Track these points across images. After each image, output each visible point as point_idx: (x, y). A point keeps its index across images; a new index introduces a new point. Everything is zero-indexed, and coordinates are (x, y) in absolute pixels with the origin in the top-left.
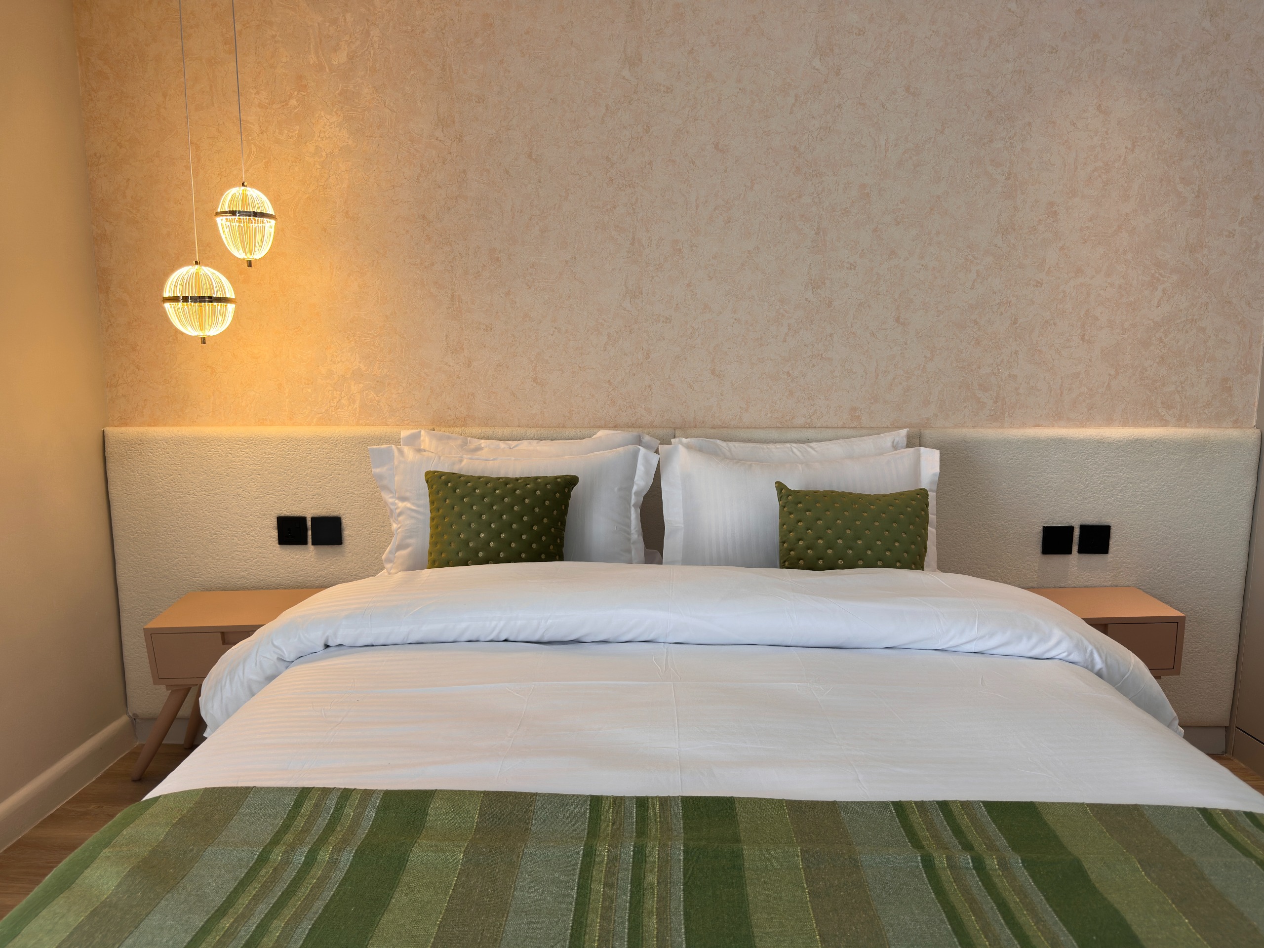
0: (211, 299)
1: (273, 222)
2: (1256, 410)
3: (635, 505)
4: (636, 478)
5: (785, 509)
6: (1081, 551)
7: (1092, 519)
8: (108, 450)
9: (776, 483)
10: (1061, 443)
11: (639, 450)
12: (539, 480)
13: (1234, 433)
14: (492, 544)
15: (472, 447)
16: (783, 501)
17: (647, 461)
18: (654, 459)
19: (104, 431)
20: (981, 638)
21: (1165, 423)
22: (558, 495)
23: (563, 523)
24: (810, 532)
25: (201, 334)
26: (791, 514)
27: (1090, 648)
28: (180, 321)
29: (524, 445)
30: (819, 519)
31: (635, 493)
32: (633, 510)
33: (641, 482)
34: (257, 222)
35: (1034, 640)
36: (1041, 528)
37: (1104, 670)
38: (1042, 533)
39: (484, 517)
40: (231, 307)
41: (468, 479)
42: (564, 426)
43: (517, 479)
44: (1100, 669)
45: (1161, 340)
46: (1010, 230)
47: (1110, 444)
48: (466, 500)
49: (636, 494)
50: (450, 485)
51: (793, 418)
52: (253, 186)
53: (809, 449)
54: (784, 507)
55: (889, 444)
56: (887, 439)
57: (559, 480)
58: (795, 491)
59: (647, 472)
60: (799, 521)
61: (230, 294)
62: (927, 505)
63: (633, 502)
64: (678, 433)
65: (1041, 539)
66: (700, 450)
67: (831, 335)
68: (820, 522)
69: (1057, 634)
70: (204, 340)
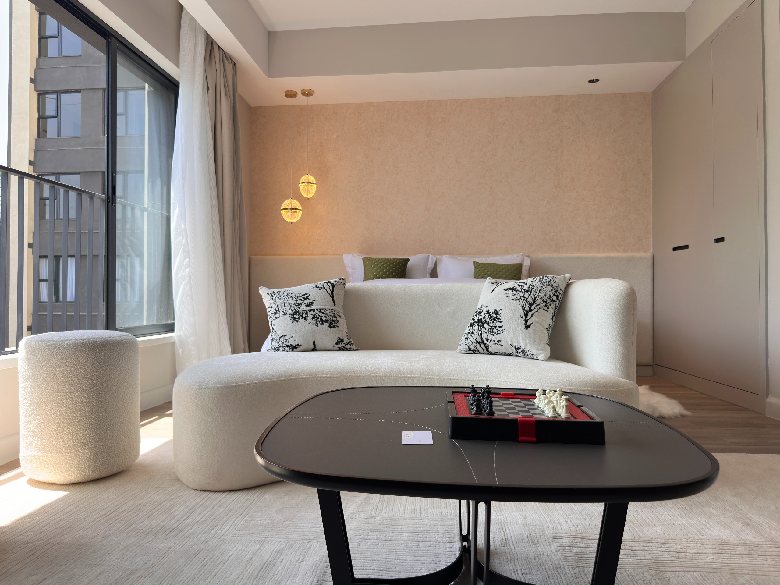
1: (316, 186)
2: (651, 246)
4: (429, 264)
8: (252, 262)
12: (398, 259)
13: (642, 254)
16: (475, 265)
17: (432, 259)
18: (435, 258)
19: (250, 257)
21: (618, 251)
22: (404, 263)
23: (405, 271)
25: (291, 221)
28: (285, 216)
32: (427, 273)
33: (431, 266)
34: (311, 185)
39: (381, 268)
40: (300, 212)
41: (376, 258)
45: (615, 223)
46: (558, 186)
48: (376, 263)
49: (429, 269)
50: (370, 261)
52: (310, 175)
54: (476, 268)
57: (404, 260)
58: (480, 263)
59: (432, 262)
60: (479, 270)
61: (300, 208)
62: (523, 266)
67: (497, 223)
68: (486, 270)
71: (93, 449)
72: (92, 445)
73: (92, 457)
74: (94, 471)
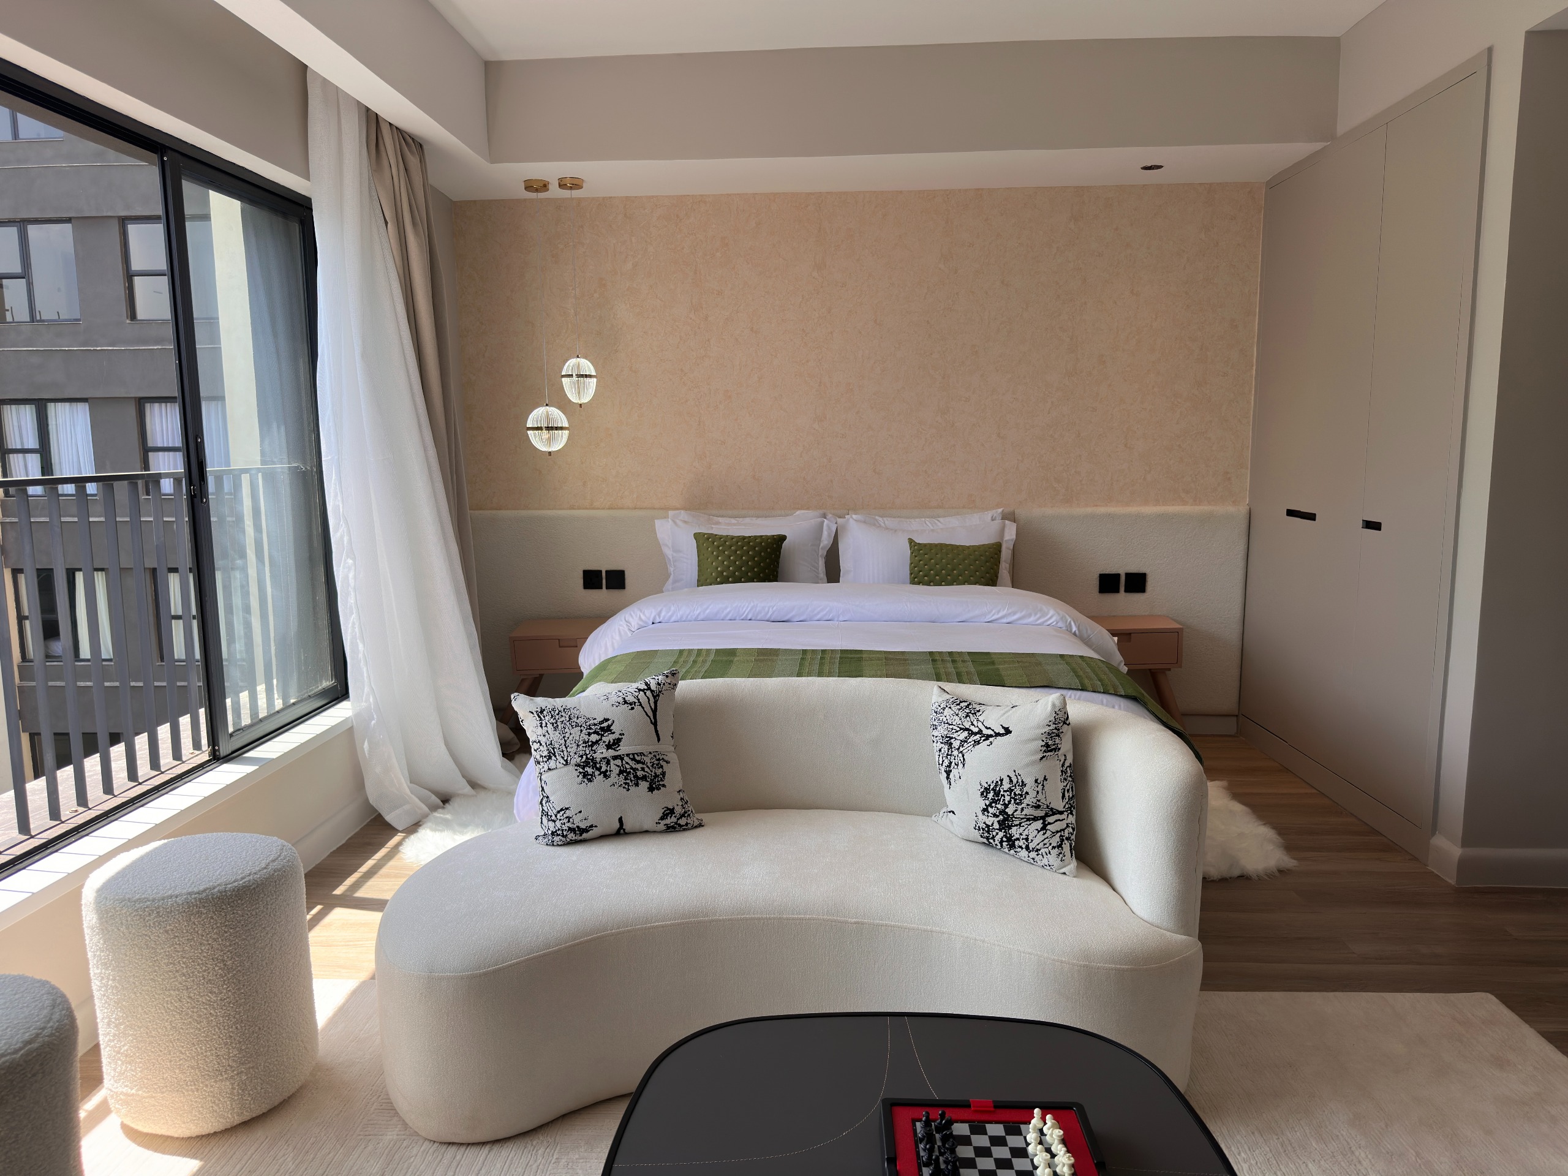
0: (554, 428)
1: (595, 380)
2: (1247, 493)
3: (821, 554)
4: (823, 539)
5: (914, 555)
6: (1126, 591)
7: (1133, 569)
9: (910, 540)
10: (1111, 517)
11: (824, 521)
12: (763, 538)
13: (1229, 509)
14: (737, 573)
15: (715, 522)
16: (912, 549)
17: (829, 528)
21: (1183, 502)
23: (778, 563)
24: (926, 567)
25: (548, 449)
27: (1069, 620)
28: (537, 441)
29: (748, 520)
30: (932, 559)
31: (821, 548)
32: (820, 559)
33: (826, 542)
35: (1038, 616)
36: (1098, 575)
38: (1098, 579)
40: (566, 432)
41: (721, 537)
43: (750, 537)
45: (1180, 446)
46: (1074, 374)
47: (1146, 517)
50: (710, 540)
55: (990, 518)
56: (988, 515)
57: (775, 538)
58: (921, 544)
59: (829, 535)
60: (920, 561)
61: (565, 424)
62: (1000, 551)
64: (850, 511)
65: (1098, 583)
66: (866, 523)
69: (1053, 614)
70: (549, 453)
71: (236, 1077)
72: (233, 1071)
73: (235, 1091)
74: (242, 1113)
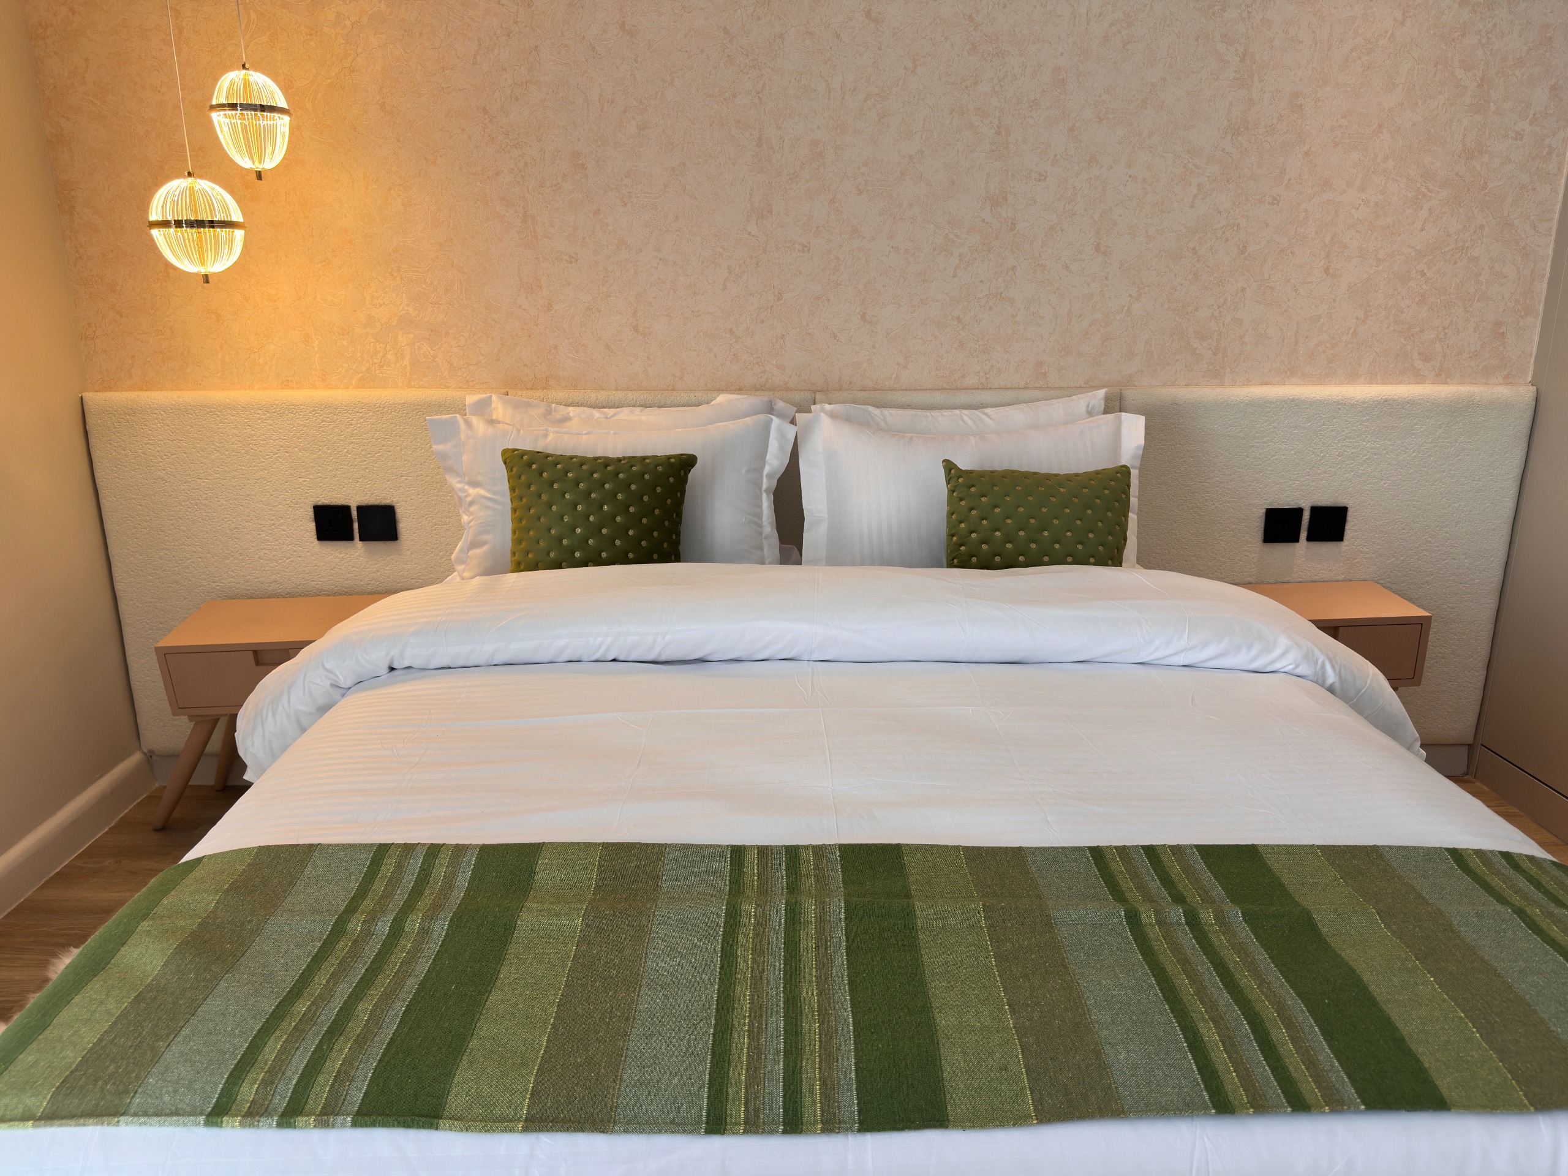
0: (212, 224)
1: (287, 119)
2: (1532, 361)
3: (766, 491)
4: (768, 457)
5: (955, 494)
6: (1310, 538)
7: (1325, 500)
8: (90, 421)
9: (944, 461)
10: (1294, 405)
11: (772, 420)
12: (648, 461)
13: (1501, 391)
14: (591, 542)
15: (558, 416)
16: (952, 483)
17: (782, 434)
18: (791, 432)
19: (82, 397)
20: (1191, 648)
21: (1419, 378)
22: (672, 480)
23: (679, 515)
24: (985, 522)
25: (202, 270)
26: (961, 500)
27: (1321, 658)
28: (173, 252)
29: (625, 414)
30: (996, 506)
31: (767, 476)
32: (764, 495)
33: (775, 461)
34: (266, 120)
35: (1255, 651)
36: (1264, 511)
37: (1337, 686)
38: (1264, 517)
39: (579, 508)
40: (239, 234)
41: (558, 459)
42: (673, 390)
43: (619, 460)
44: (1332, 684)
45: (1423, 273)
46: (1242, 129)
47: (1353, 406)
48: (555, 486)
49: (769, 476)
50: (534, 466)
51: (963, 376)
52: (256, 69)
53: (984, 417)
54: (954, 491)
55: (1083, 409)
56: (1080, 403)
57: (673, 460)
58: (967, 472)
59: (782, 448)
60: (971, 509)
61: (237, 216)
62: (1129, 486)
63: (764, 487)
64: (818, 397)
65: (1263, 525)
66: (848, 419)
67: (1014, 268)
68: (997, 510)
69: (1283, 642)
70: (206, 278)
